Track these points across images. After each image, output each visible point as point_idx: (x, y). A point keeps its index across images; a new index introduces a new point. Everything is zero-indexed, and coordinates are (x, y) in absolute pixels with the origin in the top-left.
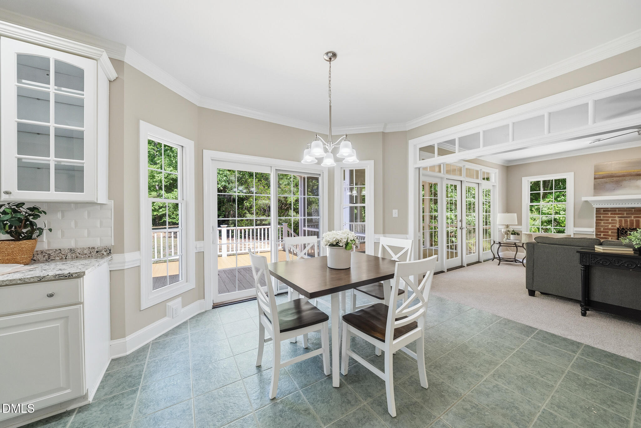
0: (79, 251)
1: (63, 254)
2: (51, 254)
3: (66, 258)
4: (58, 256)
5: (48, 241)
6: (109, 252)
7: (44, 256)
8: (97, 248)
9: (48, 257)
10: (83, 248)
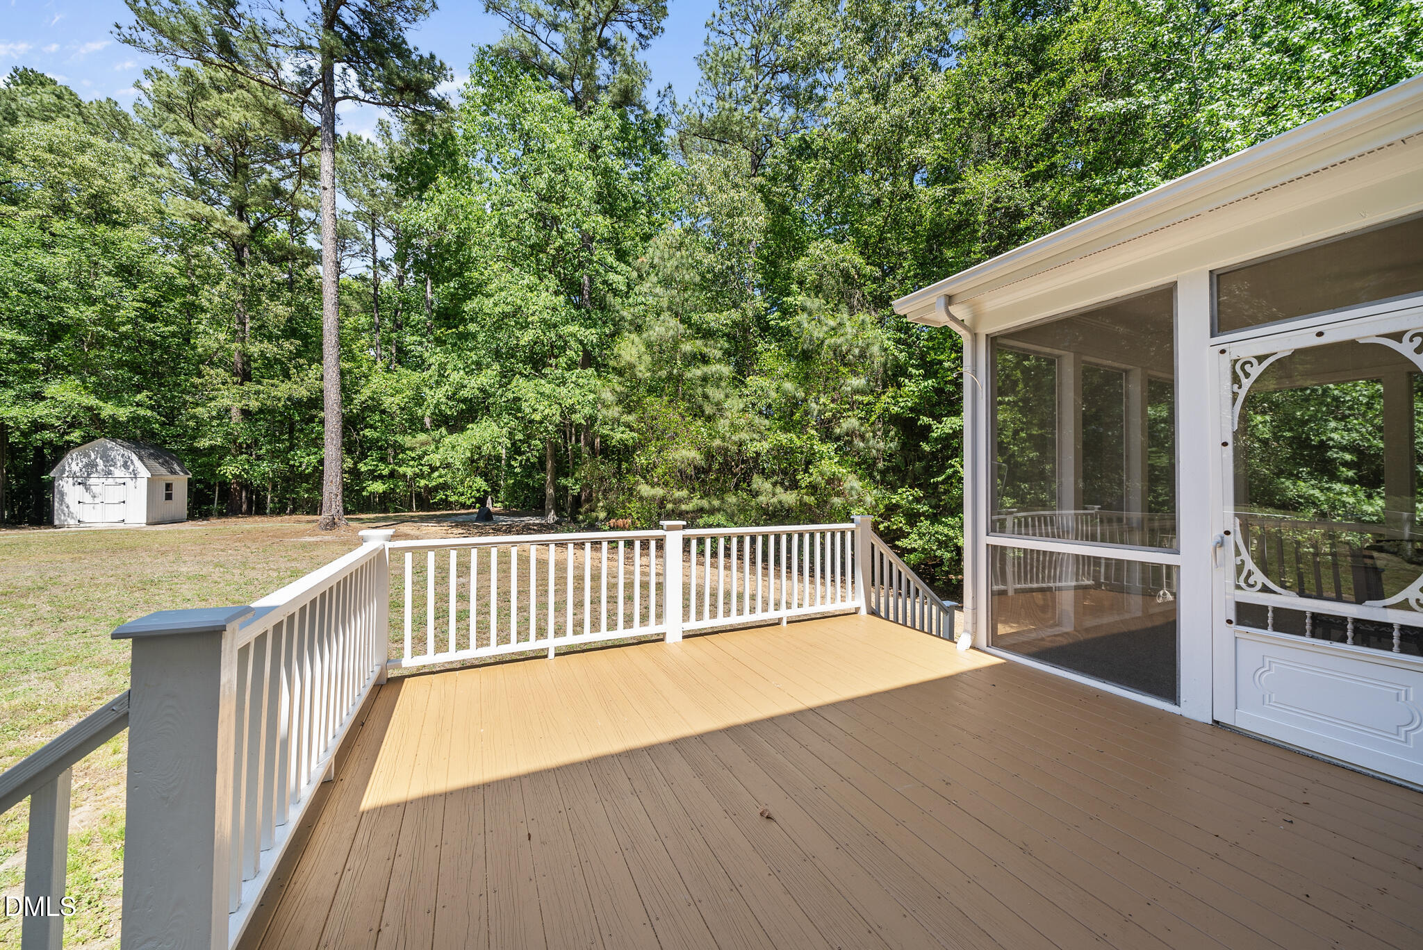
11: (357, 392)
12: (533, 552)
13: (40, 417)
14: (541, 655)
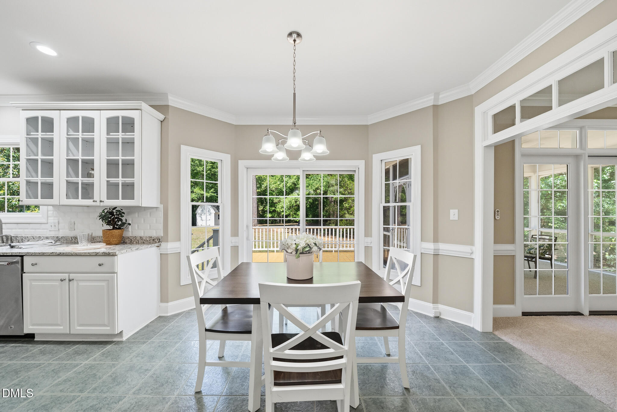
11: (263, 184)
12: (275, 230)
13: (193, 197)
14: (273, 251)
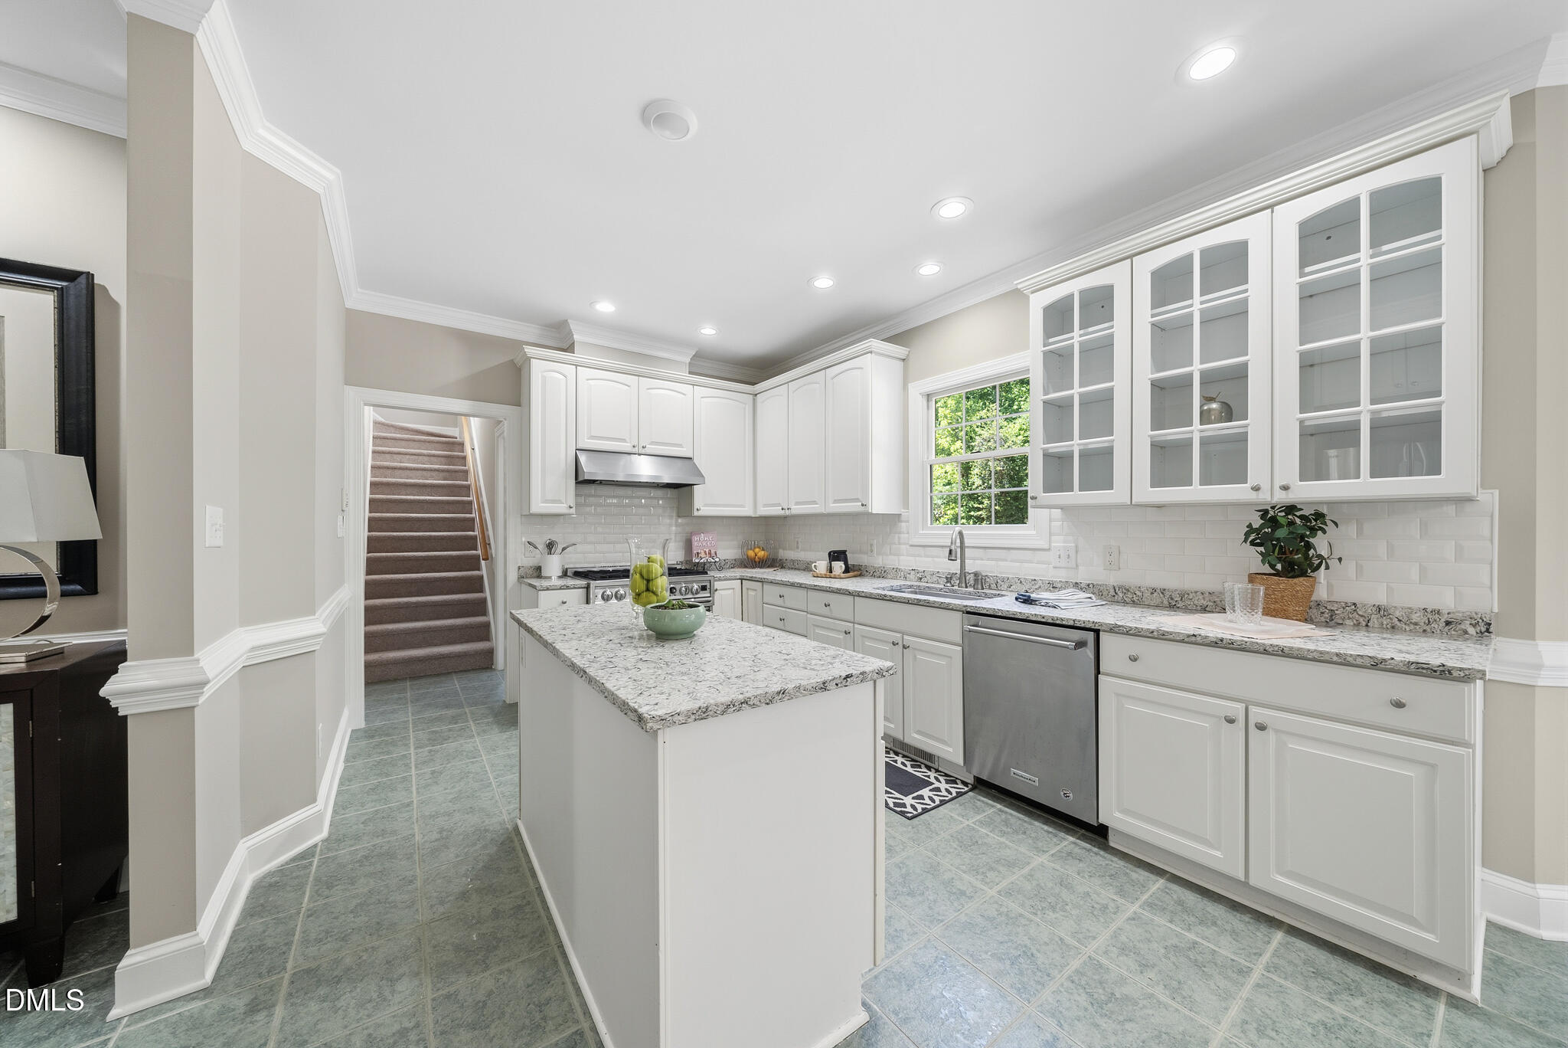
0: (1398, 614)
1: (1362, 616)
2: (1336, 612)
3: (1367, 625)
4: (1349, 618)
5: (1328, 582)
6: (1483, 630)
7: (1322, 613)
8: (1448, 614)
9: (1329, 617)
10: (1410, 608)
